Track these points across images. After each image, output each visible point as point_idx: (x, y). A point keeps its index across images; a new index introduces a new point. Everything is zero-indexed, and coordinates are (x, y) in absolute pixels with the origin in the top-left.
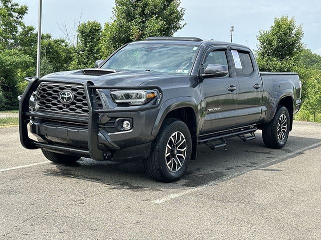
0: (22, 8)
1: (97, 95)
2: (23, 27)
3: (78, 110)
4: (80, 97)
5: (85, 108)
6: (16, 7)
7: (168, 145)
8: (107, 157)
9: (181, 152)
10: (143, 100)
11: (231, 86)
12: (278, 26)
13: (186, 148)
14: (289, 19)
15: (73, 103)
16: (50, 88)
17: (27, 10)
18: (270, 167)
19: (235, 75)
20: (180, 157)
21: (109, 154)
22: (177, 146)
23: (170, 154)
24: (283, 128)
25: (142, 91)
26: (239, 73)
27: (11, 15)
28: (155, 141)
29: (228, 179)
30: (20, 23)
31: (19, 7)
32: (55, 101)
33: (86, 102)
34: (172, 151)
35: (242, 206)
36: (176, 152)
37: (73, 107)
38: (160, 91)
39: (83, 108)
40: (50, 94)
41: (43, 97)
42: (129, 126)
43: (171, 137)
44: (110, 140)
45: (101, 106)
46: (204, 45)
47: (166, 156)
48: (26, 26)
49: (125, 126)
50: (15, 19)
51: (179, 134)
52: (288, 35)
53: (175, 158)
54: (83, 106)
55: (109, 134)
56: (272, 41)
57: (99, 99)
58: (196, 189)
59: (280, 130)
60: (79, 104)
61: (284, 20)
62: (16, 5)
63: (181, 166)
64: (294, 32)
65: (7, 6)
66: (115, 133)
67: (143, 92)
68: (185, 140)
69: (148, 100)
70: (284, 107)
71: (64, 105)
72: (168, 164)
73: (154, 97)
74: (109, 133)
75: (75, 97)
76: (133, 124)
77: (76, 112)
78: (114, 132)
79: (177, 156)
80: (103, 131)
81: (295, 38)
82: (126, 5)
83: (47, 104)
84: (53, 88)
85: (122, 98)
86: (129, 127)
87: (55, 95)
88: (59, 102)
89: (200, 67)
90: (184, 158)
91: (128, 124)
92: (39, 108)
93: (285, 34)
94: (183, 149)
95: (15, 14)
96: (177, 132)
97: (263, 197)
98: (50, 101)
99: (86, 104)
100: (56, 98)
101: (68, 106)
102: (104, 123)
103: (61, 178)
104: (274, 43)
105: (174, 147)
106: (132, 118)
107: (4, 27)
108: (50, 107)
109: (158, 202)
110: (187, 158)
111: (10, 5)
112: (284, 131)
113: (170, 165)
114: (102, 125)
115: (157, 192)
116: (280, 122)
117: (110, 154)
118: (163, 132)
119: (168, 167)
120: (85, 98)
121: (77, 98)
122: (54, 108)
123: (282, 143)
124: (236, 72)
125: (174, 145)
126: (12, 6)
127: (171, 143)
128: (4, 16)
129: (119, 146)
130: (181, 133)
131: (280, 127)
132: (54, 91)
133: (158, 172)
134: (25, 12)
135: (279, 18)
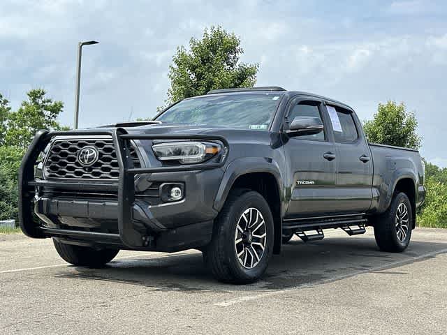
0: (56, 105)
1: (132, 150)
2: (56, 128)
3: (105, 174)
4: (107, 155)
5: (115, 170)
6: (49, 103)
7: (238, 226)
8: (146, 243)
9: (258, 240)
10: (200, 156)
11: (328, 153)
12: (384, 113)
13: (265, 234)
14: (398, 105)
15: (97, 165)
16: (65, 145)
17: (62, 107)
18: (390, 270)
19: (334, 140)
20: (257, 248)
21: (150, 239)
22: (252, 230)
23: (241, 240)
24: (404, 223)
25: (199, 143)
26: (339, 138)
27: (41, 114)
28: (219, 219)
29: (329, 282)
30: (53, 124)
31: (53, 104)
32: (72, 164)
33: (116, 161)
34: (244, 237)
35: (354, 309)
36: (250, 238)
37: (97, 170)
38: (225, 144)
39: (112, 171)
40: (64, 155)
41: (55, 159)
42: (180, 195)
43: (243, 215)
44: (151, 217)
45: (138, 165)
46: (288, 95)
47: (236, 242)
48: (61, 126)
49: (173, 195)
50: (47, 118)
51: (254, 212)
52: (397, 125)
53: (249, 247)
54: (111, 167)
55: (150, 207)
56: (377, 133)
57: (135, 155)
58: (282, 292)
59: (399, 225)
60: (106, 165)
61: (391, 106)
62: (49, 101)
63: (259, 260)
64: (404, 121)
65: (37, 104)
66: (159, 206)
67: (199, 145)
68: (263, 222)
69: (208, 157)
70: (403, 194)
71: (84, 169)
72: (239, 255)
73: (217, 153)
74: (150, 205)
75: (101, 155)
76: (185, 190)
77: (102, 178)
78: (158, 204)
79: (253, 245)
80: (140, 202)
81: (406, 129)
82: (185, 84)
83: (60, 169)
84: (69, 145)
85: (170, 154)
86: (179, 197)
87: (72, 155)
88: (77, 164)
89: (284, 121)
90: (263, 249)
91: (178, 192)
92: (49, 176)
93: (394, 124)
94: (261, 235)
95: (48, 113)
96: (251, 209)
97: (385, 301)
98: (64, 164)
99: (115, 165)
100: (72, 159)
101: (90, 169)
102: (142, 190)
103: (79, 280)
104: (380, 135)
105: (247, 231)
106: (184, 182)
107: (32, 129)
108: (64, 173)
109: (223, 304)
110: (267, 249)
111: (40, 102)
112: (405, 228)
113: (242, 257)
114: (140, 193)
115: (223, 294)
116: (398, 214)
117: (152, 239)
118: (230, 206)
119: (240, 259)
120: (114, 155)
121: (104, 156)
122: (71, 173)
123: (403, 244)
124: (335, 134)
125: (247, 228)
126: (44, 102)
127: (243, 224)
128: (33, 115)
129: (165, 226)
130: (258, 212)
131: (398, 221)
132: (70, 150)
133: (224, 267)
134: (59, 110)
135: (385, 104)
